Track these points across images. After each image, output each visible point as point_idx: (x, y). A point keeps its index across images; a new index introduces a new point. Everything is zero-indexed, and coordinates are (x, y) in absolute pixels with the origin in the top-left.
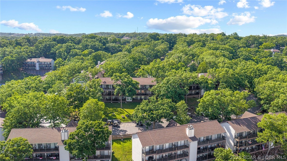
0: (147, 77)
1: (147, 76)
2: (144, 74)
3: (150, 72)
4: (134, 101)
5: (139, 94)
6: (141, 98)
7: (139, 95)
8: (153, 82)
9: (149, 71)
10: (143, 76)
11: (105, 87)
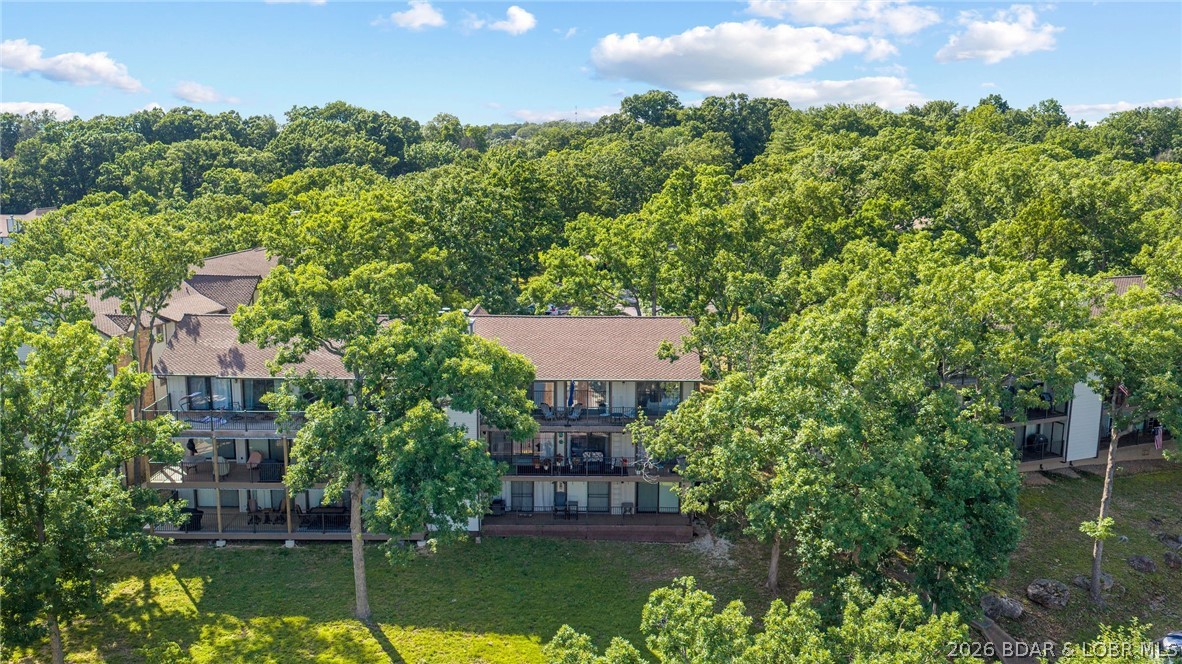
0: (619, 312)
1: (619, 307)
2: (590, 287)
3: (642, 266)
4: (498, 527)
5: (547, 462)
6: (560, 498)
7: (541, 472)
8: (674, 358)
9: (634, 261)
10: (582, 304)
11: (238, 397)
